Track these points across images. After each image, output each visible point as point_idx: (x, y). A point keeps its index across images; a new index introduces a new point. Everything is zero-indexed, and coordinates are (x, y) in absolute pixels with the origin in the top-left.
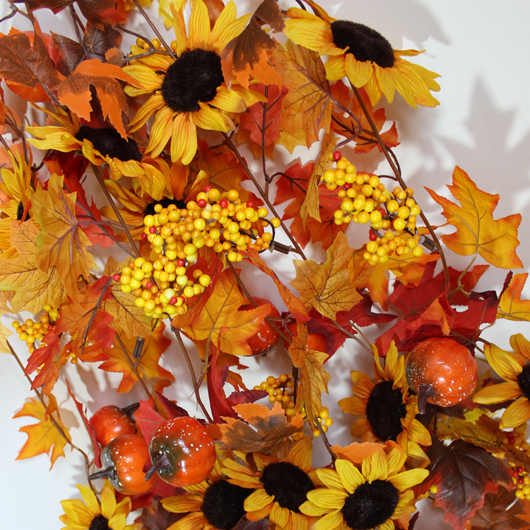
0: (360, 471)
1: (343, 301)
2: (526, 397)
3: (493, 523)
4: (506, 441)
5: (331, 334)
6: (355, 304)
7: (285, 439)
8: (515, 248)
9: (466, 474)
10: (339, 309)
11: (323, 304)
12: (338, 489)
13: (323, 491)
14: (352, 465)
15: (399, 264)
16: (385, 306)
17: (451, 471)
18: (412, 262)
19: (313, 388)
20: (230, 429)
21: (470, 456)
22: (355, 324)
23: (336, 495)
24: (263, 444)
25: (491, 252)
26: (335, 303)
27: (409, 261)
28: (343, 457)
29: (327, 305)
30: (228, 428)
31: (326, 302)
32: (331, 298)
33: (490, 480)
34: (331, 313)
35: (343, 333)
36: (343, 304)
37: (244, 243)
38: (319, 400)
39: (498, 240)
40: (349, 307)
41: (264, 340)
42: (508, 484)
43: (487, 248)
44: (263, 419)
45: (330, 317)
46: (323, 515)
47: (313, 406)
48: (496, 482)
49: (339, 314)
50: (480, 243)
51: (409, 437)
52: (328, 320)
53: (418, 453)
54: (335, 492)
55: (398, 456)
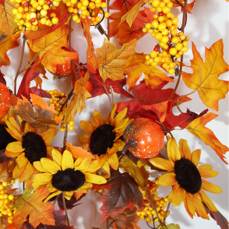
0: (74, 162)
1: (114, 74)
2: (175, 173)
3: (118, 218)
4: (148, 186)
5: (98, 87)
6: (119, 79)
7: (46, 125)
8: (219, 99)
9: (123, 192)
10: (110, 77)
11: (104, 70)
12: (58, 164)
13: (50, 161)
14: (72, 157)
15: (151, 73)
16: (131, 89)
17: (117, 187)
18: (158, 76)
19: (75, 108)
20: (22, 104)
21: (129, 184)
22: (112, 89)
23: (55, 167)
24: (34, 121)
25: (204, 94)
26: (110, 73)
27: (157, 75)
28: (70, 150)
29: (105, 71)
30: (21, 102)
31: (106, 70)
32: (110, 69)
33: (132, 202)
34: (105, 76)
35: (104, 90)
36: (113, 76)
37: (86, 14)
38: (74, 115)
39: (212, 90)
40: (115, 79)
41: (64, 70)
42: (140, 208)
43: (204, 91)
44: (42, 109)
45: (103, 78)
46: (43, 173)
47: (70, 116)
48: (135, 204)
49: (108, 79)
50: (202, 86)
51: (107, 159)
52: (101, 79)
53: (107, 169)
54: (56, 165)
55: (96, 165)
